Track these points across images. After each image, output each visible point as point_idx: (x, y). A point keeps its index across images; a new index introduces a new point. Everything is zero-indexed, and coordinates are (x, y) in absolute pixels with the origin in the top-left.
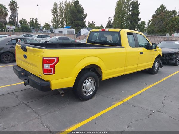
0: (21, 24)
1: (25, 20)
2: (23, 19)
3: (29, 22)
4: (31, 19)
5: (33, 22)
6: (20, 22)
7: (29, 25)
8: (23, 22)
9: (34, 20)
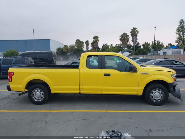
0: (144, 48)
1: (147, 43)
2: (146, 42)
3: (151, 44)
4: (153, 41)
5: (155, 44)
6: (142, 46)
7: (151, 47)
8: (146, 45)
9: (157, 43)
